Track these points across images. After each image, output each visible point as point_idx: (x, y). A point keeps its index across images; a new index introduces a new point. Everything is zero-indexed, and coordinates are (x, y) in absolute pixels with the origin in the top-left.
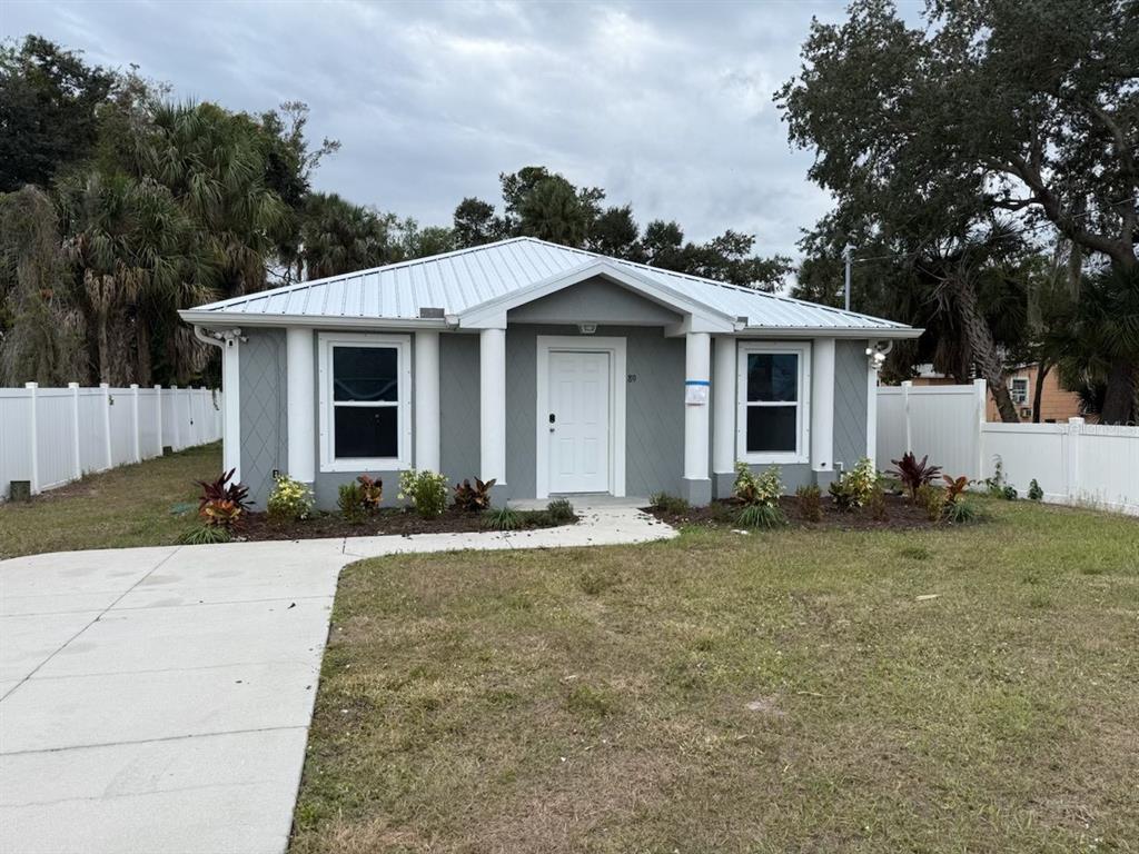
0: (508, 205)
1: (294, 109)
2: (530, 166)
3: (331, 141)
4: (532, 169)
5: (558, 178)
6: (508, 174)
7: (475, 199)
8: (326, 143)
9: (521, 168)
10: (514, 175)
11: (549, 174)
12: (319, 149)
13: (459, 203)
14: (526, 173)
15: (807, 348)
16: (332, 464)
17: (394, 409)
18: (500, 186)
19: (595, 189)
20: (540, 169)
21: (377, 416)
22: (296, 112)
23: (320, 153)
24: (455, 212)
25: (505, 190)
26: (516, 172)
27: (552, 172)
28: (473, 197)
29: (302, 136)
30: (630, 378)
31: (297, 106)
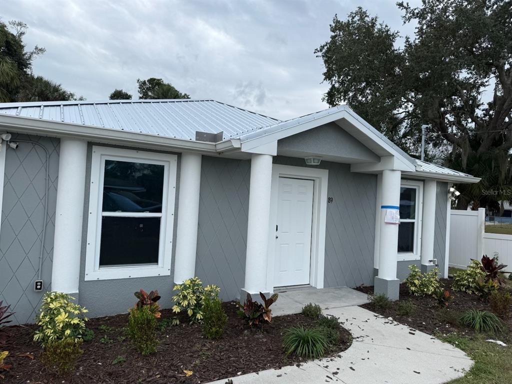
0: (141, 96)
1: (18, 25)
2: (154, 77)
3: (40, 47)
4: (155, 79)
5: (169, 85)
6: (142, 80)
7: (122, 91)
8: (36, 48)
9: (149, 78)
10: (145, 81)
11: (164, 83)
12: (32, 51)
13: (113, 91)
14: (152, 81)
15: (421, 184)
16: (96, 272)
17: (158, 220)
18: (137, 85)
19: (185, 94)
20: (159, 80)
21: (141, 226)
22: (19, 27)
23: (32, 53)
24: (110, 96)
25: (140, 88)
26: (146, 80)
27: (166, 82)
28: (120, 90)
29: (21, 42)
30: (330, 200)
31: (20, 24)
